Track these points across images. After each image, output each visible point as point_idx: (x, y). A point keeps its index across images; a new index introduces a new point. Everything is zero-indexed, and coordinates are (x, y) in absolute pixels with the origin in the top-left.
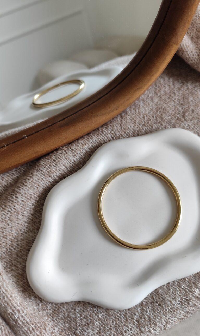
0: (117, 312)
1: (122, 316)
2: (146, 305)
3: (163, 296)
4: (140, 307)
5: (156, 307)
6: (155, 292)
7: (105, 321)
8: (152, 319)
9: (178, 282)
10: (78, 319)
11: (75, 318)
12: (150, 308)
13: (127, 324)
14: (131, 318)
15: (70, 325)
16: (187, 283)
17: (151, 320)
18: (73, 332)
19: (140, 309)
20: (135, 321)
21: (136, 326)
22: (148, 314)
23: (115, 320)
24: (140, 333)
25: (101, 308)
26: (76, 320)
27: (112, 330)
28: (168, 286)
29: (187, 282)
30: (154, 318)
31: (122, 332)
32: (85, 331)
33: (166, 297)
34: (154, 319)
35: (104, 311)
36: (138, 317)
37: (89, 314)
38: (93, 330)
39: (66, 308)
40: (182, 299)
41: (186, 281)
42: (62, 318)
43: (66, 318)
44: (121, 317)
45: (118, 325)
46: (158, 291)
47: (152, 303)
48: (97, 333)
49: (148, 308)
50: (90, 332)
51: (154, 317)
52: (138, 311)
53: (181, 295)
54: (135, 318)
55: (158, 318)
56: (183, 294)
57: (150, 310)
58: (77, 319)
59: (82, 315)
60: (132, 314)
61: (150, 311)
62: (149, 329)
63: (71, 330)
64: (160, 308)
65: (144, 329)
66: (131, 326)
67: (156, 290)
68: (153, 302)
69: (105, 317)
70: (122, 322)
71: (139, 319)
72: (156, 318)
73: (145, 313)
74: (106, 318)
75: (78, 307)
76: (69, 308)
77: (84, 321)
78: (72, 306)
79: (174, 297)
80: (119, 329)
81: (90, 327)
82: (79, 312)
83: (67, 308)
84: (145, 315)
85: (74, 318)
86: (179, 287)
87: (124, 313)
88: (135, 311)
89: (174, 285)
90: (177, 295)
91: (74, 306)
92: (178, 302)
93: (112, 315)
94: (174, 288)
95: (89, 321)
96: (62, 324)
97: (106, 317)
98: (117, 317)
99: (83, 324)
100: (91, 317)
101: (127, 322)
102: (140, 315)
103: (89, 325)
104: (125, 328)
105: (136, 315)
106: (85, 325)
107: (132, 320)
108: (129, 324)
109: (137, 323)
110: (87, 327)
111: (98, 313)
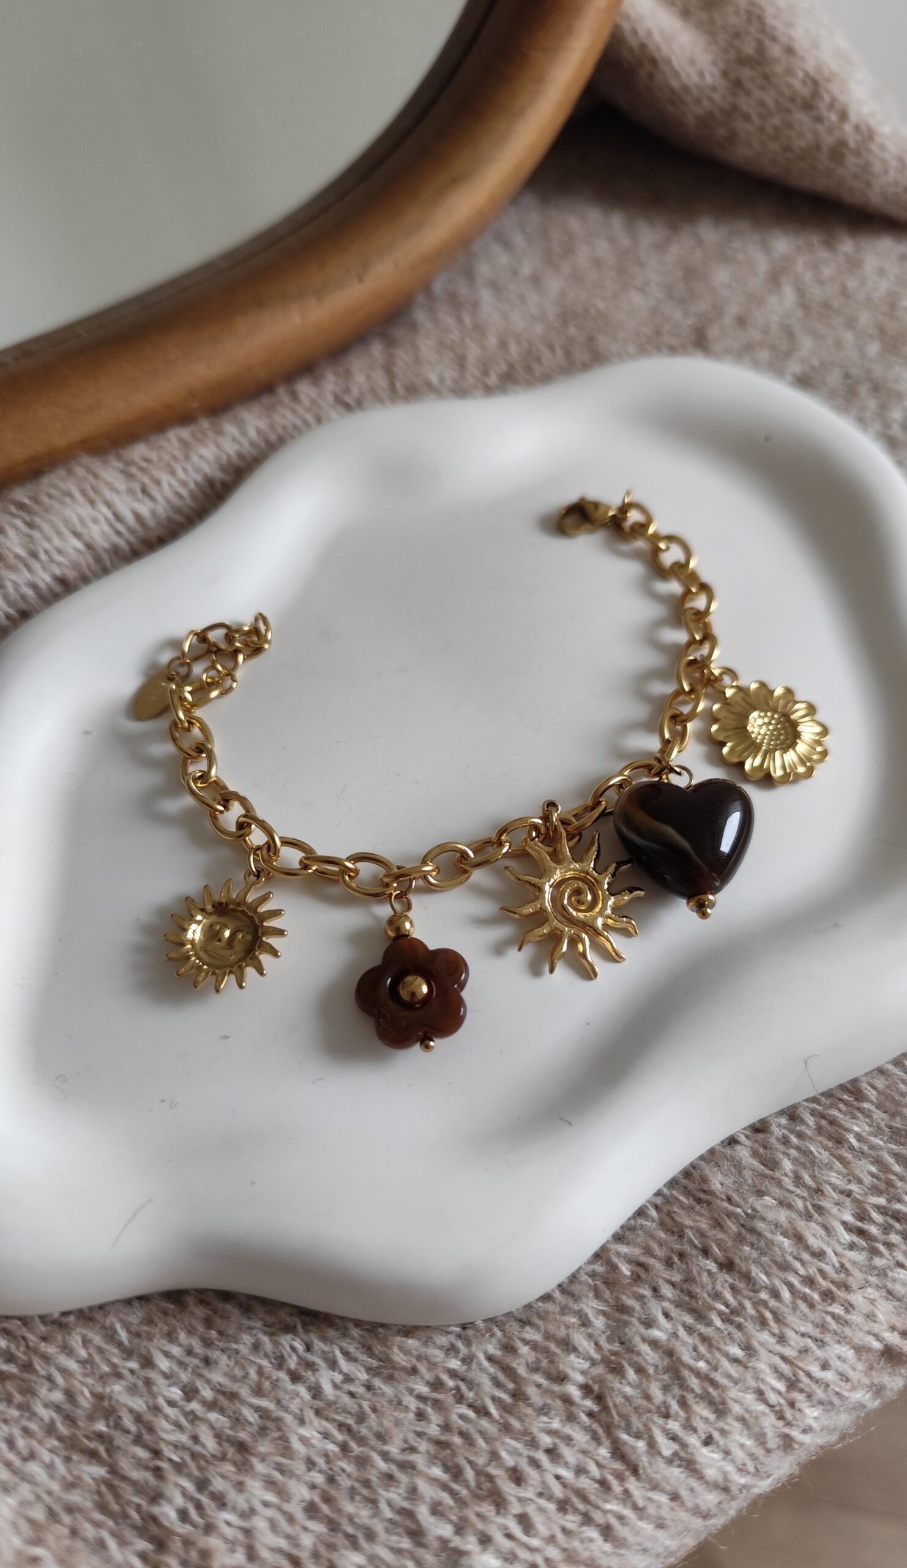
0: (441, 1348)
1: (479, 1364)
2: (636, 1278)
3: (738, 1206)
4: (598, 1295)
5: (705, 1278)
6: (685, 1188)
7: (361, 1418)
8: (691, 1369)
9: (823, 1116)
10: (167, 1418)
11: (148, 1417)
12: (667, 1291)
13: (521, 1420)
14: (549, 1376)
15: (113, 1470)
16: (878, 1115)
17: (686, 1373)
18: (135, 1515)
19: (604, 1313)
20: (574, 1392)
21: (586, 1429)
22: (656, 1333)
23: (436, 1403)
24: (620, 1478)
25: (331, 1333)
26: (151, 1429)
28: (765, 1147)
29: (873, 1108)
30: (700, 1357)
31: (491, 1478)
32: (220, 1501)
33: (759, 1208)
34: (702, 1365)
35: (351, 1349)
36: (594, 1363)
37: (246, 1375)
38: (283, 1493)
39: (83, 1353)
40: (862, 1216)
41: (866, 1105)
42: (50, 1429)
43: (81, 1424)
44: (475, 1375)
45: (462, 1434)
46: (704, 1179)
47: (676, 1259)
48: (311, 1510)
49: (655, 1290)
50: (259, 1507)
51: (702, 1349)
52: (585, 1323)
53: (853, 1187)
54: (576, 1367)
55: (727, 1355)
56: (868, 1180)
57: (666, 1304)
58: (164, 1424)
59: (197, 1391)
60: (553, 1347)
61: (666, 1315)
62: (684, 1445)
63: (115, 1507)
64: (733, 1288)
65: (641, 1445)
66: (552, 1433)
67: (687, 1173)
68: (681, 1255)
69: (361, 1390)
70: (483, 1412)
71: (599, 1376)
72: (717, 1354)
73: (638, 1332)
74: (369, 1396)
75: (171, 1336)
76: (100, 1350)
77: (212, 1427)
78: (123, 1335)
79: (814, 1206)
80: (470, 1462)
81: (260, 1467)
82: (176, 1368)
83: (92, 1351)
84: (637, 1340)
85: (138, 1418)
86: (830, 1144)
87: (492, 1349)
88: (567, 1327)
89: (800, 1135)
90: (828, 1189)
91: (138, 1335)
92: (847, 1237)
93: (414, 1371)
94: (798, 1148)
95: (250, 1424)
96: (50, 1467)
97: (369, 1387)
98: (445, 1377)
99: (204, 1452)
100: (263, 1396)
101: (521, 1404)
102: (607, 1346)
103: (246, 1455)
104: (511, 1451)
105: (577, 1354)
106: (223, 1458)
107: (556, 1388)
108: (538, 1415)
109: (595, 1408)
110: (233, 1469)
111: (310, 1366)
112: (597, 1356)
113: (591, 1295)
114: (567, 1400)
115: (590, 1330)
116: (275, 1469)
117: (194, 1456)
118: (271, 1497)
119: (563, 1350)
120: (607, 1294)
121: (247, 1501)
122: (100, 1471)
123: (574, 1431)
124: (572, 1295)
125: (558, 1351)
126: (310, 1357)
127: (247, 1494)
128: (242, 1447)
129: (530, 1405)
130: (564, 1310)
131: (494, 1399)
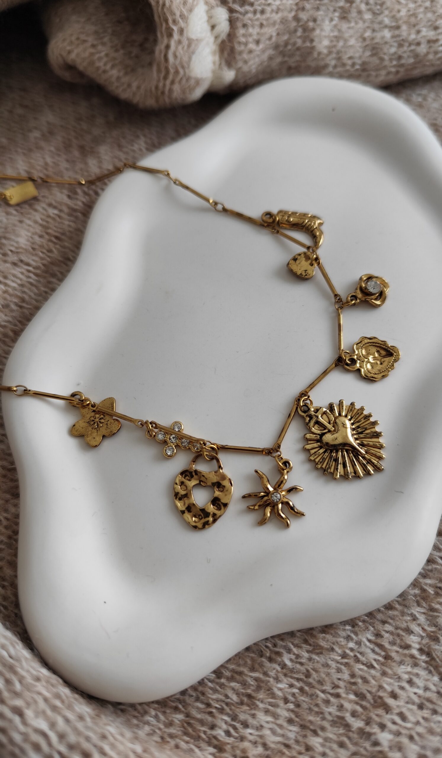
0: (344, 638)
1: (366, 645)
4: (419, 605)
7: (309, 675)
13: (391, 669)
14: (401, 647)
19: (424, 613)
20: (415, 652)
23: (346, 665)
27: (344, 698)
31: (380, 698)
36: (422, 637)
38: (275, 716)
44: (363, 649)
45: (361, 678)
50: (264, 724)
52: (415, 619)
54: (414, 641)
60: (401, 633)
66: (407, 673)
70: (370, 667)
71: (427, 644)
77: (233, 689)
80: (369, 692)
81: (261, 705)
87: (370, 636)
88: (406, 622)
95: (253, 685)
98: (348, 651)
99: (232, 702)
100: (256, 671)
101: (389, 661)
102: (429, 629)
103: (253, 700)
104: (389, 684)
105: (414, 634)
106: (242, 703)
107: (406, 652)
108: (399, 666)
109: (427, 659)
110: (248, 708)
111: (279, 654)
112: (424, 635)
113: (415, 604)
114: (412, 657)
115: (419, 622)
116: (269, 705)
117: (227, 704)
118: (269, 719)
119: (406, 634)
120: (424, 605)
121: (258, 722)
122: (181, 717)
123: (419, 670)
124: (405, 606)
125: (403, 634)
126: (276, 649)
127: (257, 720)
128: (249, 696)
129: (394, 661)
130: (403, 614)
131: (375, 660)
